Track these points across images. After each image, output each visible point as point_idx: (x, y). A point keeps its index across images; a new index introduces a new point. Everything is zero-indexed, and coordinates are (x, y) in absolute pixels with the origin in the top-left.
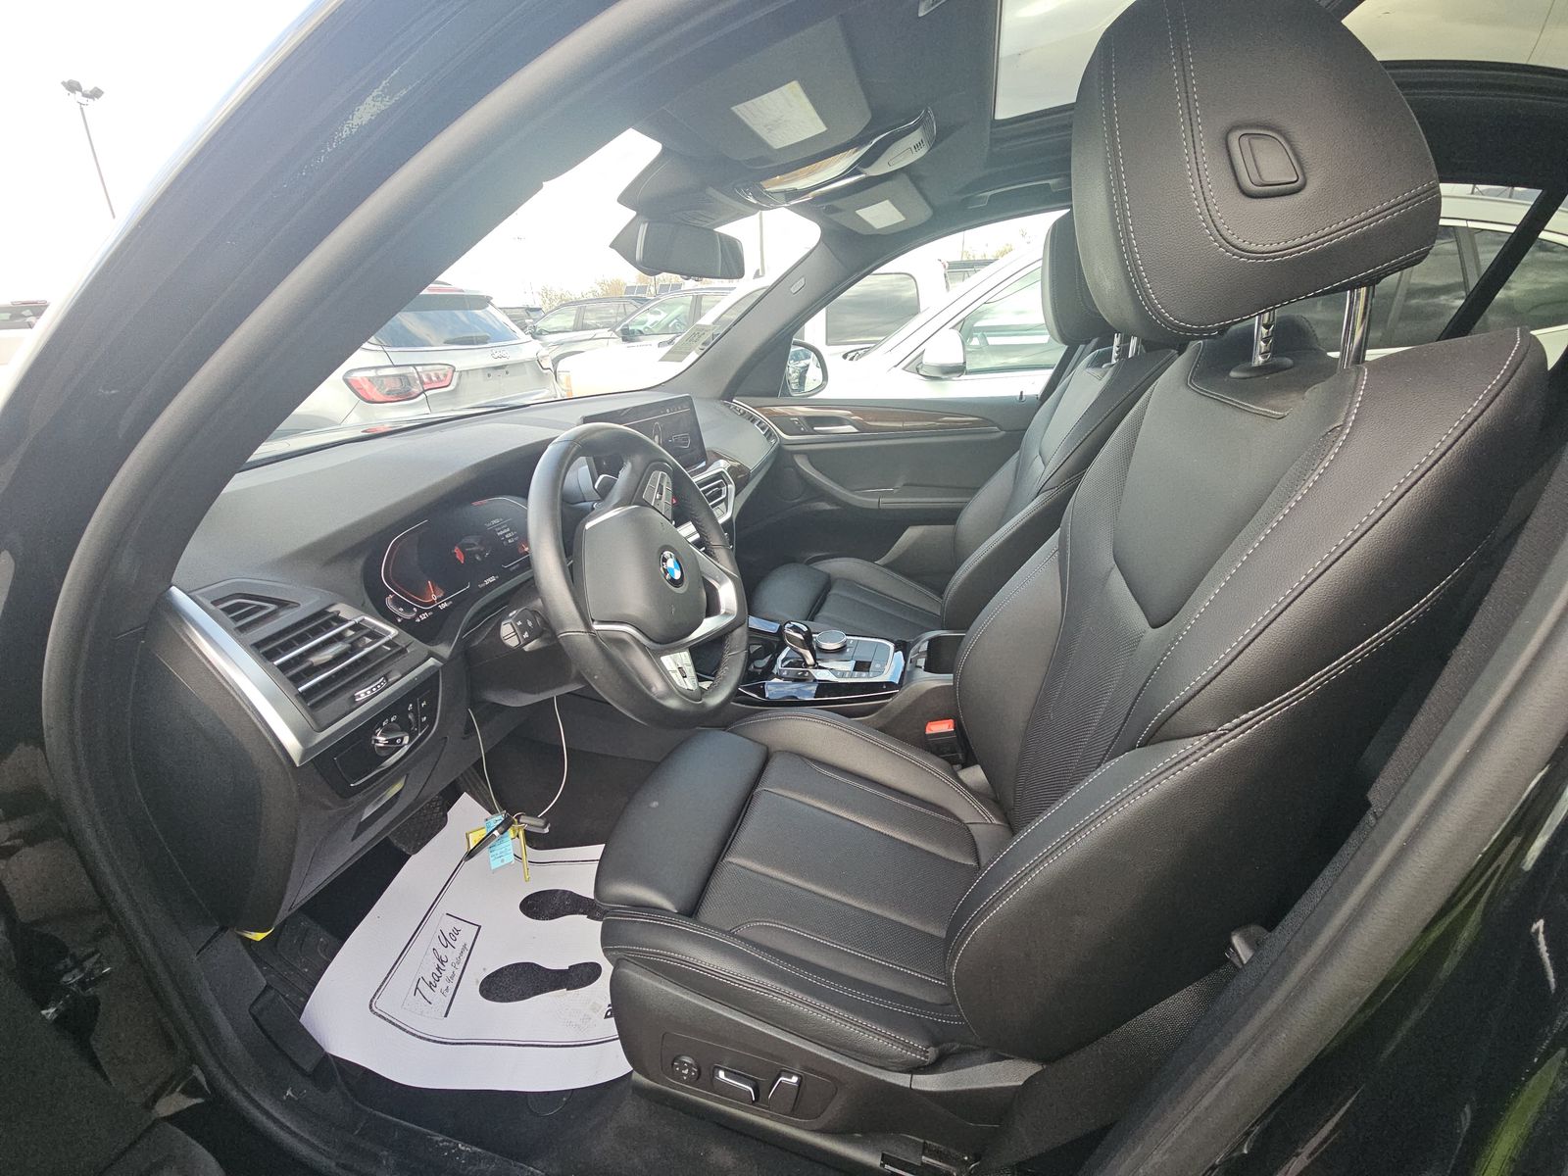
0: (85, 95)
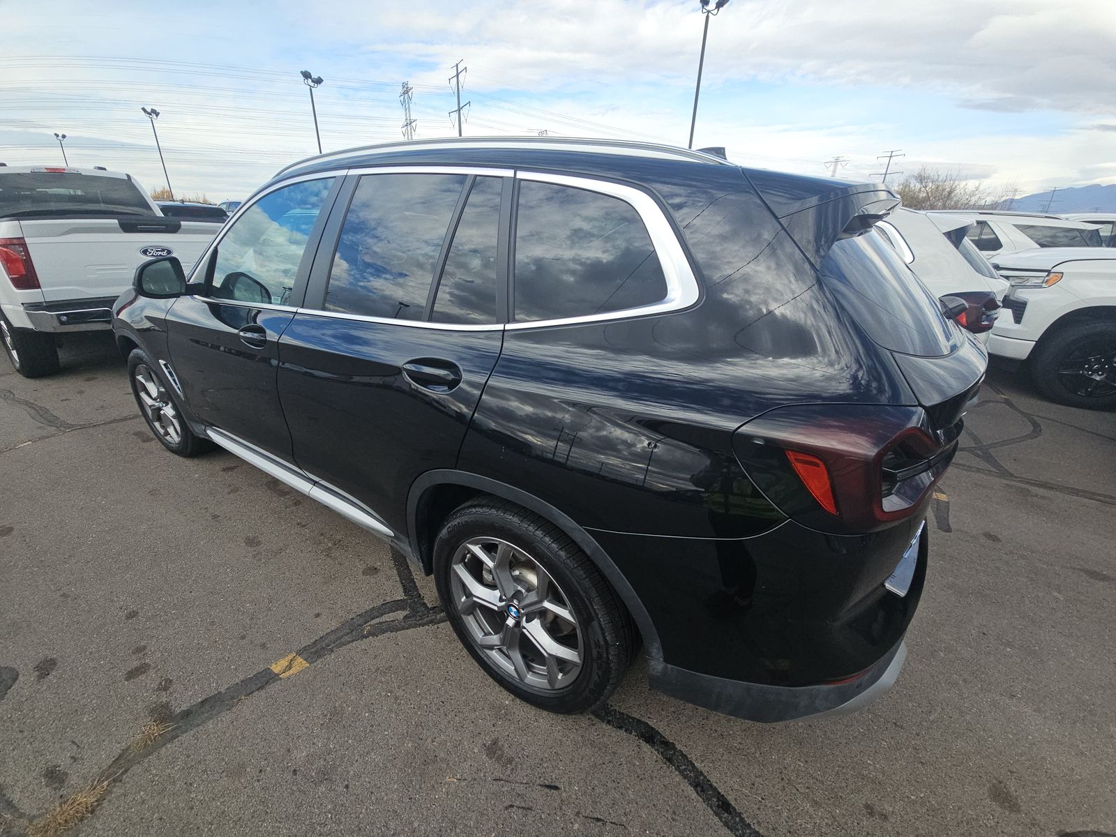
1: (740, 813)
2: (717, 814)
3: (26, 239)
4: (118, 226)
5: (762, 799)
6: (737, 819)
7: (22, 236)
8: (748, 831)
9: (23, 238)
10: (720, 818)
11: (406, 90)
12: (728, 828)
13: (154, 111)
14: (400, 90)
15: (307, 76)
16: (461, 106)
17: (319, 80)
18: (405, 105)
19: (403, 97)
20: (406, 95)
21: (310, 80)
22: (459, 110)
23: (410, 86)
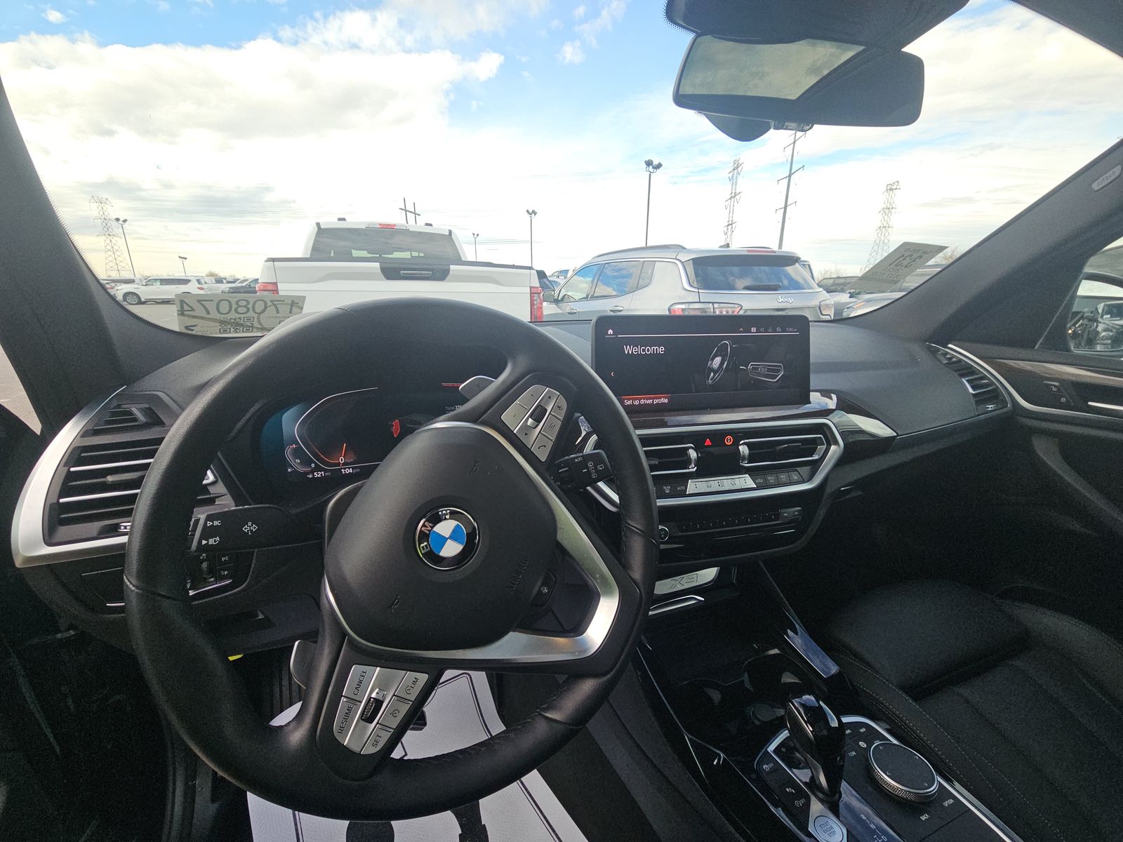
0: (653, 168)
3: (278, 284)
4: (380, 271)
7: (275, 281)
9: (275, 284)
11: (737, 166)
13: (534, 213)
14: (731, 167)
15: (649, 163)
16: (793, 172)
17: (659, 166)
18: (733, 180)
19: (732, 173)
20: (736, 171)
21: (651, 167)
22: (790, 176)
23: (741, 162)
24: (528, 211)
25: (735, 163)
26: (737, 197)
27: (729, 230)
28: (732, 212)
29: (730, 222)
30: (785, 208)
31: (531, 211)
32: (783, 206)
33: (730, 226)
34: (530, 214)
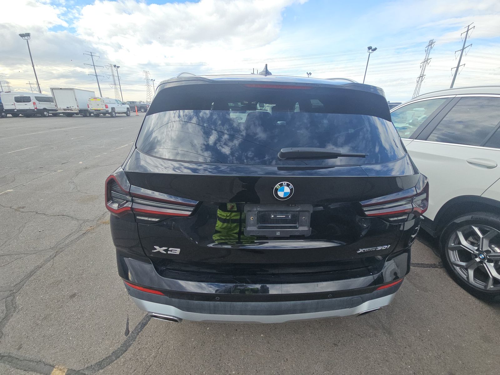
1: (142, 330)
2: (140, 323)
5: (150, 337)
6: (139, 330)
8: (136, 335)
10: (138, 325)
11: (431, 44)
12: (135, 328)
14: (428, 44)
15: (370, 48)
16: (465, 47)
17: (375, 49)
18: (428, 52)
19: (427, 48)
20: (430, 46)
21: (371, 50)
22: (463, 50)
23: (434, 41)
24: (307, 73)
25: (430, 42)
26: (429, 61)
27: (420, 79)
28: (423, 70)
29: (422, 75)
30: (458, 68)
31: (309, 73)
32: (457, 66)
33: (421, 78)
34: (309, 74)
